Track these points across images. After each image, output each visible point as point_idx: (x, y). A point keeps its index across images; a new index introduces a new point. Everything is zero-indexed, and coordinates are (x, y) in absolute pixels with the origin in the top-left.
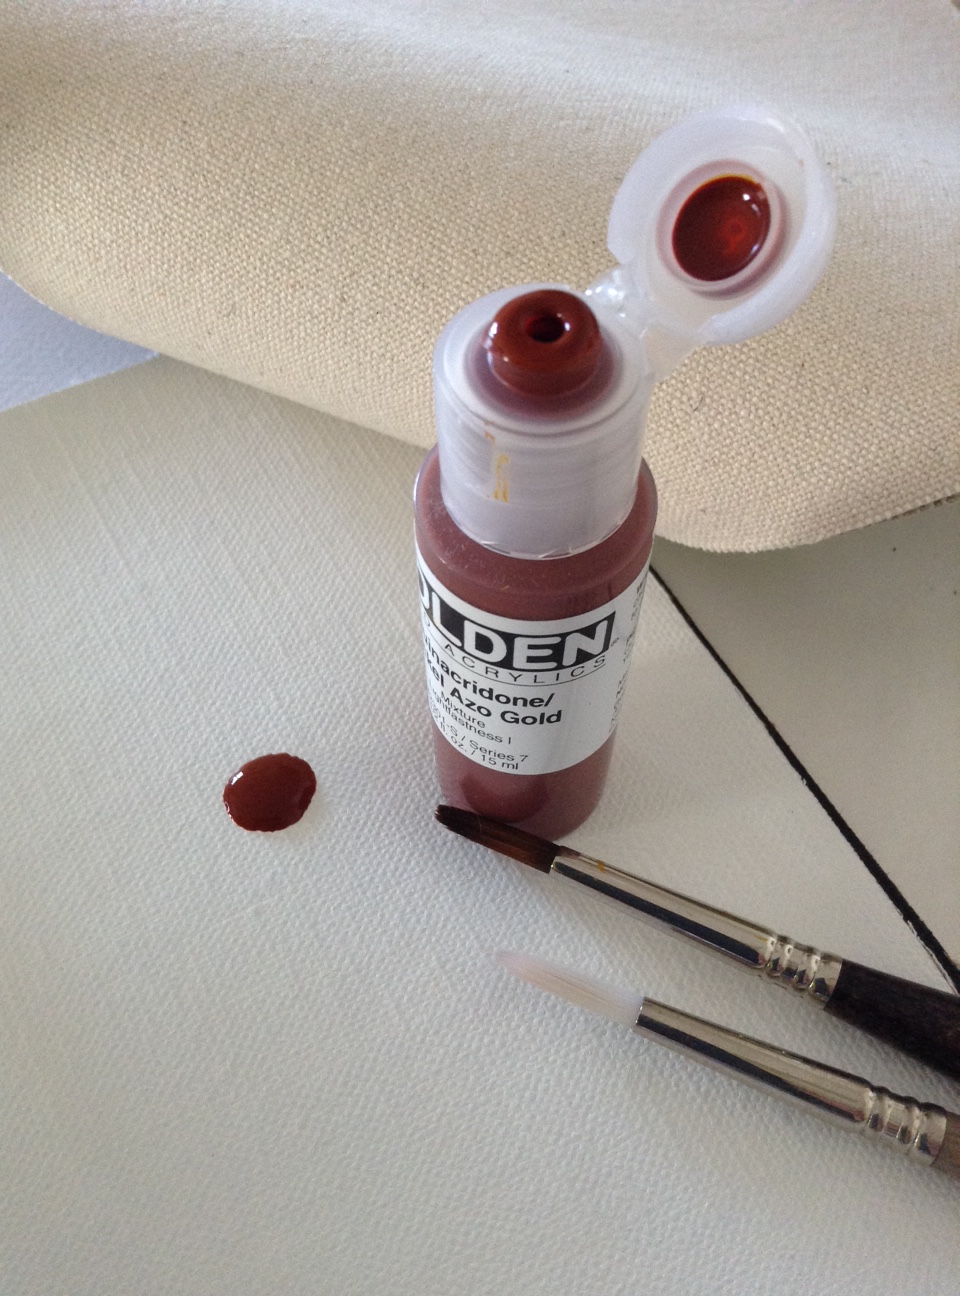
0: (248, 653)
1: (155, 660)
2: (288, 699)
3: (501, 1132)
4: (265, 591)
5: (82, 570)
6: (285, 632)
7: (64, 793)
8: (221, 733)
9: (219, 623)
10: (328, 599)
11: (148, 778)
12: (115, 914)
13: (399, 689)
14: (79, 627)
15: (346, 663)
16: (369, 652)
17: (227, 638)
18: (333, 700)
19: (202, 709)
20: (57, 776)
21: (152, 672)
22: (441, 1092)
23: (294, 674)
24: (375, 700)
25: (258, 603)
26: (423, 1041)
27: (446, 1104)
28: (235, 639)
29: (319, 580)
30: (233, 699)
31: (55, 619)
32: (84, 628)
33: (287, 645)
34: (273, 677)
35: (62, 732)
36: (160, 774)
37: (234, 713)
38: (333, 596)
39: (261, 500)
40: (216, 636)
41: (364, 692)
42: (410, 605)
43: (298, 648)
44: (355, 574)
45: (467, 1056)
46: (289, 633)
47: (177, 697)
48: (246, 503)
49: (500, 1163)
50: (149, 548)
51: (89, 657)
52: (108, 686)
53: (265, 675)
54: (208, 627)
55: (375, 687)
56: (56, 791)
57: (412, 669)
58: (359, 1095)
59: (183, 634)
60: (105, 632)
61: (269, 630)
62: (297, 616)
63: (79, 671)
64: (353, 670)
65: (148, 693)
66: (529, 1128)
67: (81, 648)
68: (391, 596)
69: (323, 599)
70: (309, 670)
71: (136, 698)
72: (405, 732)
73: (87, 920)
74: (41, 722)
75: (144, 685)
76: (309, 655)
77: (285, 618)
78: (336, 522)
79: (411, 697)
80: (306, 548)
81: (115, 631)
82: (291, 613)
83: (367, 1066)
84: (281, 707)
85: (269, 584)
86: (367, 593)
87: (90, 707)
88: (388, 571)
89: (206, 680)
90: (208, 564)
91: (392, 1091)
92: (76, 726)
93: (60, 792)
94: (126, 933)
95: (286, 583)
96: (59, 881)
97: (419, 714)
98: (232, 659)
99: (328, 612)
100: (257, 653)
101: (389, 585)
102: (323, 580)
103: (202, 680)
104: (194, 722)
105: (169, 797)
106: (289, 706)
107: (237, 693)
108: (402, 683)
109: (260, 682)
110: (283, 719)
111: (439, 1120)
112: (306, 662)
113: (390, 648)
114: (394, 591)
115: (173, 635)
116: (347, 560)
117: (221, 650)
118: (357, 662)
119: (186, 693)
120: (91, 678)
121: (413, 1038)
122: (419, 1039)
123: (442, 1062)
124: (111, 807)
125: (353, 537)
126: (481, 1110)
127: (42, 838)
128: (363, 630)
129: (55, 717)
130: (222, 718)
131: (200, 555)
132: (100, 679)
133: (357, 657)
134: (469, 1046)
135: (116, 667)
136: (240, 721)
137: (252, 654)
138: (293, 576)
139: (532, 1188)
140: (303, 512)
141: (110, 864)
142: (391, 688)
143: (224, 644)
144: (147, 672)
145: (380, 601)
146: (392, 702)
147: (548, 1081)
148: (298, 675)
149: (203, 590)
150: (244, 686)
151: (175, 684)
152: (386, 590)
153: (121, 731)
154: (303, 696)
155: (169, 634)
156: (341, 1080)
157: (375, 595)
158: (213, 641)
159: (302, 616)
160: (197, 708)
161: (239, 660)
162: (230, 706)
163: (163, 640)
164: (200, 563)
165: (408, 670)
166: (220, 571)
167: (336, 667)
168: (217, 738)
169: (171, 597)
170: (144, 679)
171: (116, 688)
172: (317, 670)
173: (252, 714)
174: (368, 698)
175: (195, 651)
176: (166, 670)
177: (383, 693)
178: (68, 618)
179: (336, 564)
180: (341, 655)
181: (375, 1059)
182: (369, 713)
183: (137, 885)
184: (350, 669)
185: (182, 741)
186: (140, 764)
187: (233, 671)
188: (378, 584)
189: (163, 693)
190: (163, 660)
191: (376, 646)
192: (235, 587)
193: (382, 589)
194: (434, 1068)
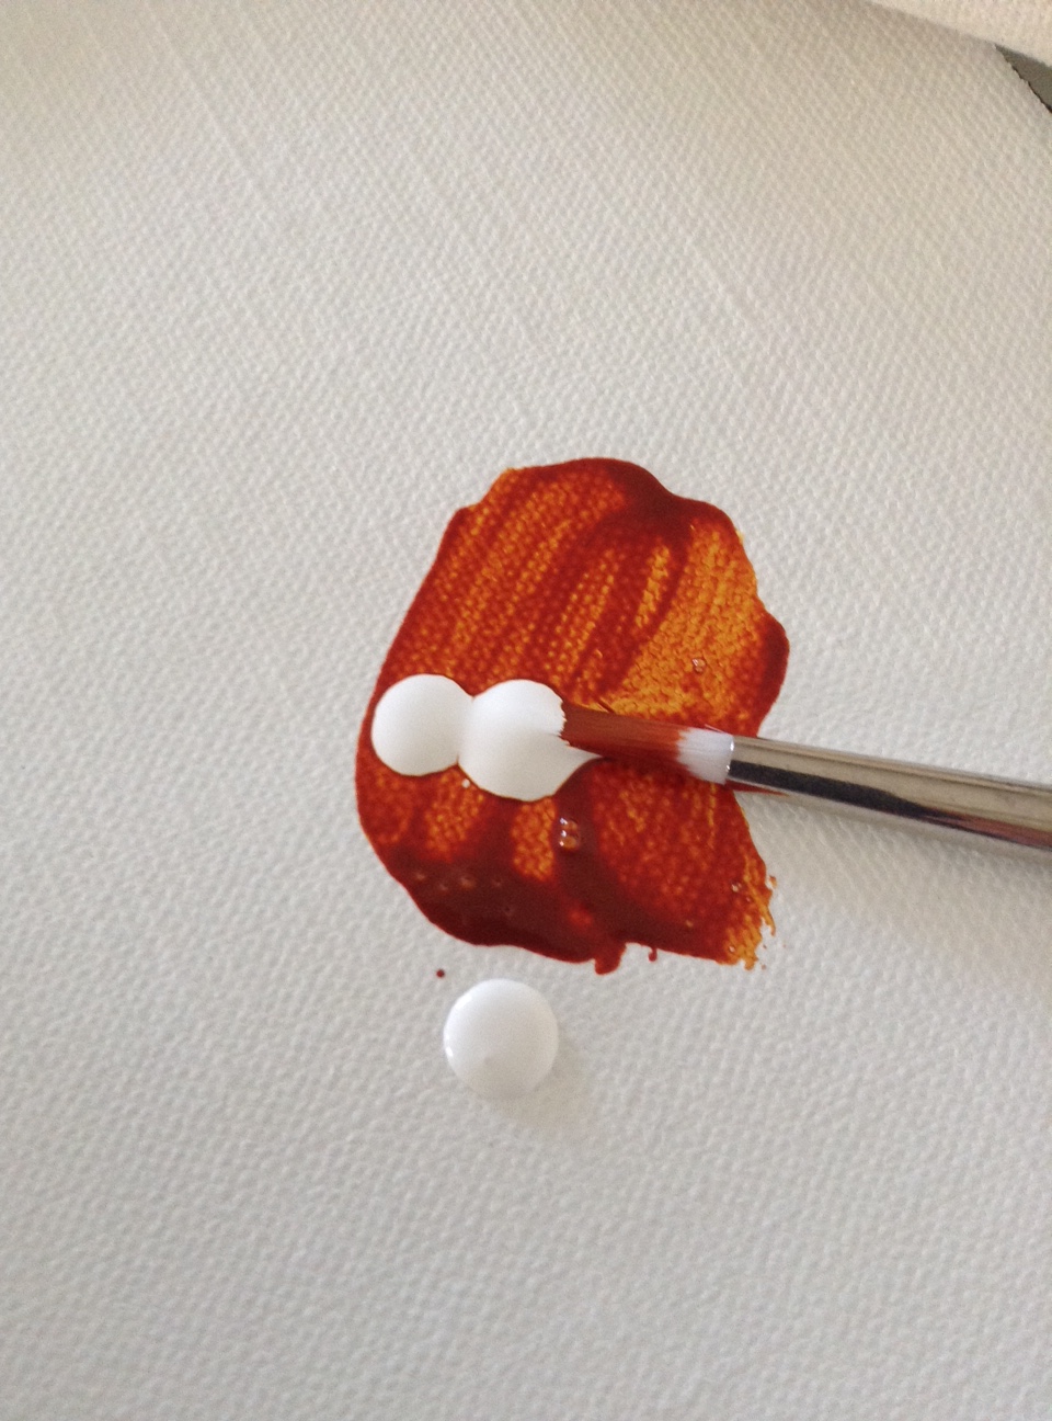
0: (470, 336)
1: (320, 345)
2: (542, 415)
3: (954, 1114)
4: (489, 231)
5: (187, 195)
6: (528, 301)
7: (195, 560)
8: (440, 467)
9: (418, 285)
10: (593, 246)
11: (329, 539)
12: (299, 757)
13: (723, 398)
14: (190, 289)
15: (632, 354)
16: (669, 336)
17: (434, 310)
18: (617, 415)
19: (404, 428)
20: (180, 532)
21: (317, 364)
22: (853, 1049)
23: (548, 372)
24: (685, 416)
25: (479, 252)
26: (816, 966)
27: (861, 1068)
28: (447, 312)
29: (576, 213)
30: (454, 413)
31: (151, 274)
32: (199, 292)
33: (532, 323)
34: (514, 376)
35: (181, 460)
36: (348, 531)
37: (456, 436)
38: (602, 240)
39: (468, 80)
40: (415, 306)
41: (666, 402)
42: (731, 257)
43: (550, 328)
44: (634, 204)
45: (890, 993)
46: (534, 303)
47: (363, 407)
48: (446, 87)
49: (955, 1162)
50: (293, 159)
51: (212, 338)
52: (248, 386)
53: (500, 373)
54: (402, 291)
55: (683, 394)
56: (182, 556)
57: (744, 365)
58: (720, 1051)
59: (362, 304)
60: (234, 297)
61: (501, 297)
62: (545, 274)
63: (199, 360)
64: (645, 365)
65: (314, 398)
66: (999, 1108)
67: (198, 323)
68: (697, 242)
69: (586, 247)
70: (572, 365)
71: (296, 407)
72: (739, 470)
73: (254, 765)
74: (145, 443)
75: (306, 386)
76: (570, 340)
77: (525, 278)
78: (596, 116)
79: (744, 412)
80: (550, 160)
81: (250, 296)
82: (534, 270)
83: (728, 1007)
84: (532, 425)
85: (495, 219)
86: (658, 237)
87: (222, 420)
88: (689, 200)
89: (407, 381)
90: (392, 185)
91: (772, 1047)
92: (202, 451)
93: (188, 558)
94: (320, 785)
95: (522, 219)
96: (202, 702)
97: (761, 440)
98: (445, 344)
99: (596, 269)
100: (484, 337)
101: (694, 222)
102: (582, 213)
103: (400, 379)
104: (393, 448)
105: (366, 570)
106: (545, 425)
107: (458, 402)
108: (727, 388)
109: (494, 385)
110: (538, 446)
111: (852, 1094)
112: (565, 353)
113: (704, 330)
114: (703, 233)
115: (345, 304)
116: (619, 181)
117: (425, 331)
118: (650, 354)
119: (375, 399)
120: (218, 371)
121: (799, 962)
122: (808, 964)
123: (849, 1001)
124: (274, 584)
125: (625, 143)
126: (919, 1078)
127: (165, 633)
128: (656, 299)
129: (168, 434)
130: (439, 444)
131: (377, 171)
132: (233, 375)
133: (650, 344)
134: (892, 977)
135: (258, 356)
136: (469, 449)
137: (477, 338)
138: (533, 208)
139: (1008, 1202)
140: (540, 100)
141: (283, 675)
142: (710, 396)
143: (428, 321)
144: (310, 363)
145: (680, 251)
146: (713, 419)
147: (1025, 1033)
148: (555, 373)
149: (387, 229)
150: (469, 391)
151: (356, 385)
152: (689, 232)
153: (277, 462)
154: (566, 408)
155: (338, 301)
156: (687, 1029)
157: (672, 240)
158: (411, 315)
159: (552, 275)
160: (397, 425)
161: (457, 346)
162: (449, 423)
163: (330, 310)
164: (378, 183)
165: (736, 366)
166: (412, 198)
167: (616, 362)
168: (434, 476)
169: (335, 240)
170: (304, 377)
171: (260, 390)
172: (585, 366)
173: (486, 437)
174: (673, 414)
175: (383, 331)
176: (341, 360)
177: (697, 405)
178: (171, 274)
179: (601, 188)
180: (623, 340)
181: (741, 995)
182: (678, 438)
183: (329, 710)
184: (639, 363)
185: (378, 480)
186: (314, 514)
187: (448, 366)
188: (674, 220)
189: (338, 401)
190: (333, 346)
191: (678, 327)
192: (439, 224)
193: (681, 231)
194: (838, 1010)
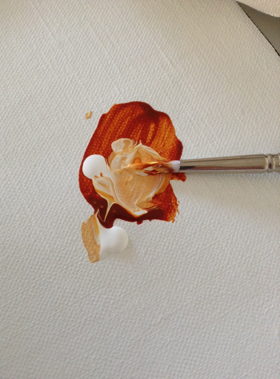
0: (105, 71)
1: (68, 74)
2: (123, 90)
3: (220, 255)
4: (110, 45)
5: (34, 37)
6: (119, 62)
7: (38, 127)
8: (98, 104)
9: (92, 59)
10: (135, 49)
11: (71, 122)
12: (65, 175)
13: (167, 86)
14: (36, 60)
15: (145, 76)
16: (154, 71)
17: (96, 65)
18: (141, 91)
19: (89, 94)
20: (35, 120)
21: (67, 79)
22: (197, 240)
23: (124, 80)
24: (158, 91)
25: (107, 50)
26: (188, 222)
27: (199, 245)
28: (99, 65)
29: (131, 41)
30: (101, 90)
31: (26, 57)
32: (38, 61)
33: (120, 68)
34: (116, 81)
35: (34, 103)
36: (76, 120)
37: (102, 96)
38: (137, 47)
39: (104, 7)
40: (91, 64)
41: (153, 88)
42: (169, 52)
43: (125, 69)
44: (145, 38)
45: (206, 227)
46: (121, 63)
47: (79, 89)
48: (98, 9)
49: (221, 266)
50: (60, 27)
51: (41, 72)
52: (50, 84)
53: (113, 80)
54: (88, 60)
55: (158, 85)
56: (35, 126)
57: (172, 78)
58: (166, 242)
59: (78, 63)
60: (47, 62)
61: (113, 61)
62: (123, 56)
63: (38, 78)
64: (148, 78)
65: (67, 87)
66: (231, 253)
67: (38, 69)
68: (161, 48)
69: (133, 49)
70: (130, 78)
71: (62, 89)
72: (171, 104)
73: (54, 177)
74: (25, 99)
75: (65, 84)
76: (130, 72)
77: (118, 57)
78: (136, 16)
79: (172, 90)
80: (125, 27)
81: (50, 62)
82: (121, 55)
83: (168, 231)
84: (121, 93)
85: (111, 42)
86: (151, 47)
87: (44, 92)
88: (159, 37)
89: (90, 82)
90: (85, 34)
91: (178, 240)
92: (39, 100)
94: (70, 182)
95: (118, 42)
96: (41, 162)
97: (176, 97)
98: (99, 73)
99: (136, 55)
100: (109, 72)
101: (160, 43)
102: (132, 41)
103: (88, 82)
104: (87, 99)
105: (80, 130)
106: (124, 93)
107: (102, 88)
108: (168, 84)
109: (111, 83)
110: (122, 98)
111: (197, 251)
112: (129, 75)
113: (162, 69)
114: (162, 45)
115: (74, 63)
116: (142, 33)
117: (94, 70)
118: (149, 76)
119: (82, 87)
120: (43, 81)
121: (184, 221)
122: (187, 221)
123: (196, 229)
124: (58, 133)
125: (143, 23)
126: (212, 247)
127: (32, 145)
128: (151, 62)
129: (31, 96)
130: (98, 98)
131: (82, 30)
132: (46, 81)
133: (149, 73)
134: (206, 224)
135: (53, 76)
136: (105, 99)
137: (107, 72)
138: (120, 39)
139: (233, 275)
140: (122, 12)
141: (60, 155)
142: (164, 86)
143: (95, 68)
144: (65, 78)
145: (157, 50)
146: (165, 92)
147: (237, 236)
148: (126, 80)
149: (84, 44)
150: (105, 85)
151: (77, 84)
152: (159, 45)
153: (58, 103)
154: (129, 89)
155: (72, 63)
156: (158, 236)
157: (155, 47)
158: (90, 66)
159: (125, 56)
160: (87, 93)
161: (102, 74)
162: (100, 93)
163: (70, 65)
164: (82, 33)
165: (170, 79)
166: (90, 37)
167: (141, 78)
168: (97, 106)
169: (71, 48)
170: (64, 82)
171: (53, 85)
172: (134, 79)
173: (109, 96)
174: (155, 90)
175: (84, 70)
176: (73, 78)
177: (161, 88)
178: (31, 56)
179: (137, 34)
180: (143, 72)
181: (171, 229)
182: (156, 97)
183: (72, 163)
185: (83, 107)
186: (67, 116)
187: (100, 79)
188: (155, 42)
189: (73, 88)
190: (71, 74)
191: (156, 69)
192: (97, 44)
193: (157, 45)
194: (194, 231)
